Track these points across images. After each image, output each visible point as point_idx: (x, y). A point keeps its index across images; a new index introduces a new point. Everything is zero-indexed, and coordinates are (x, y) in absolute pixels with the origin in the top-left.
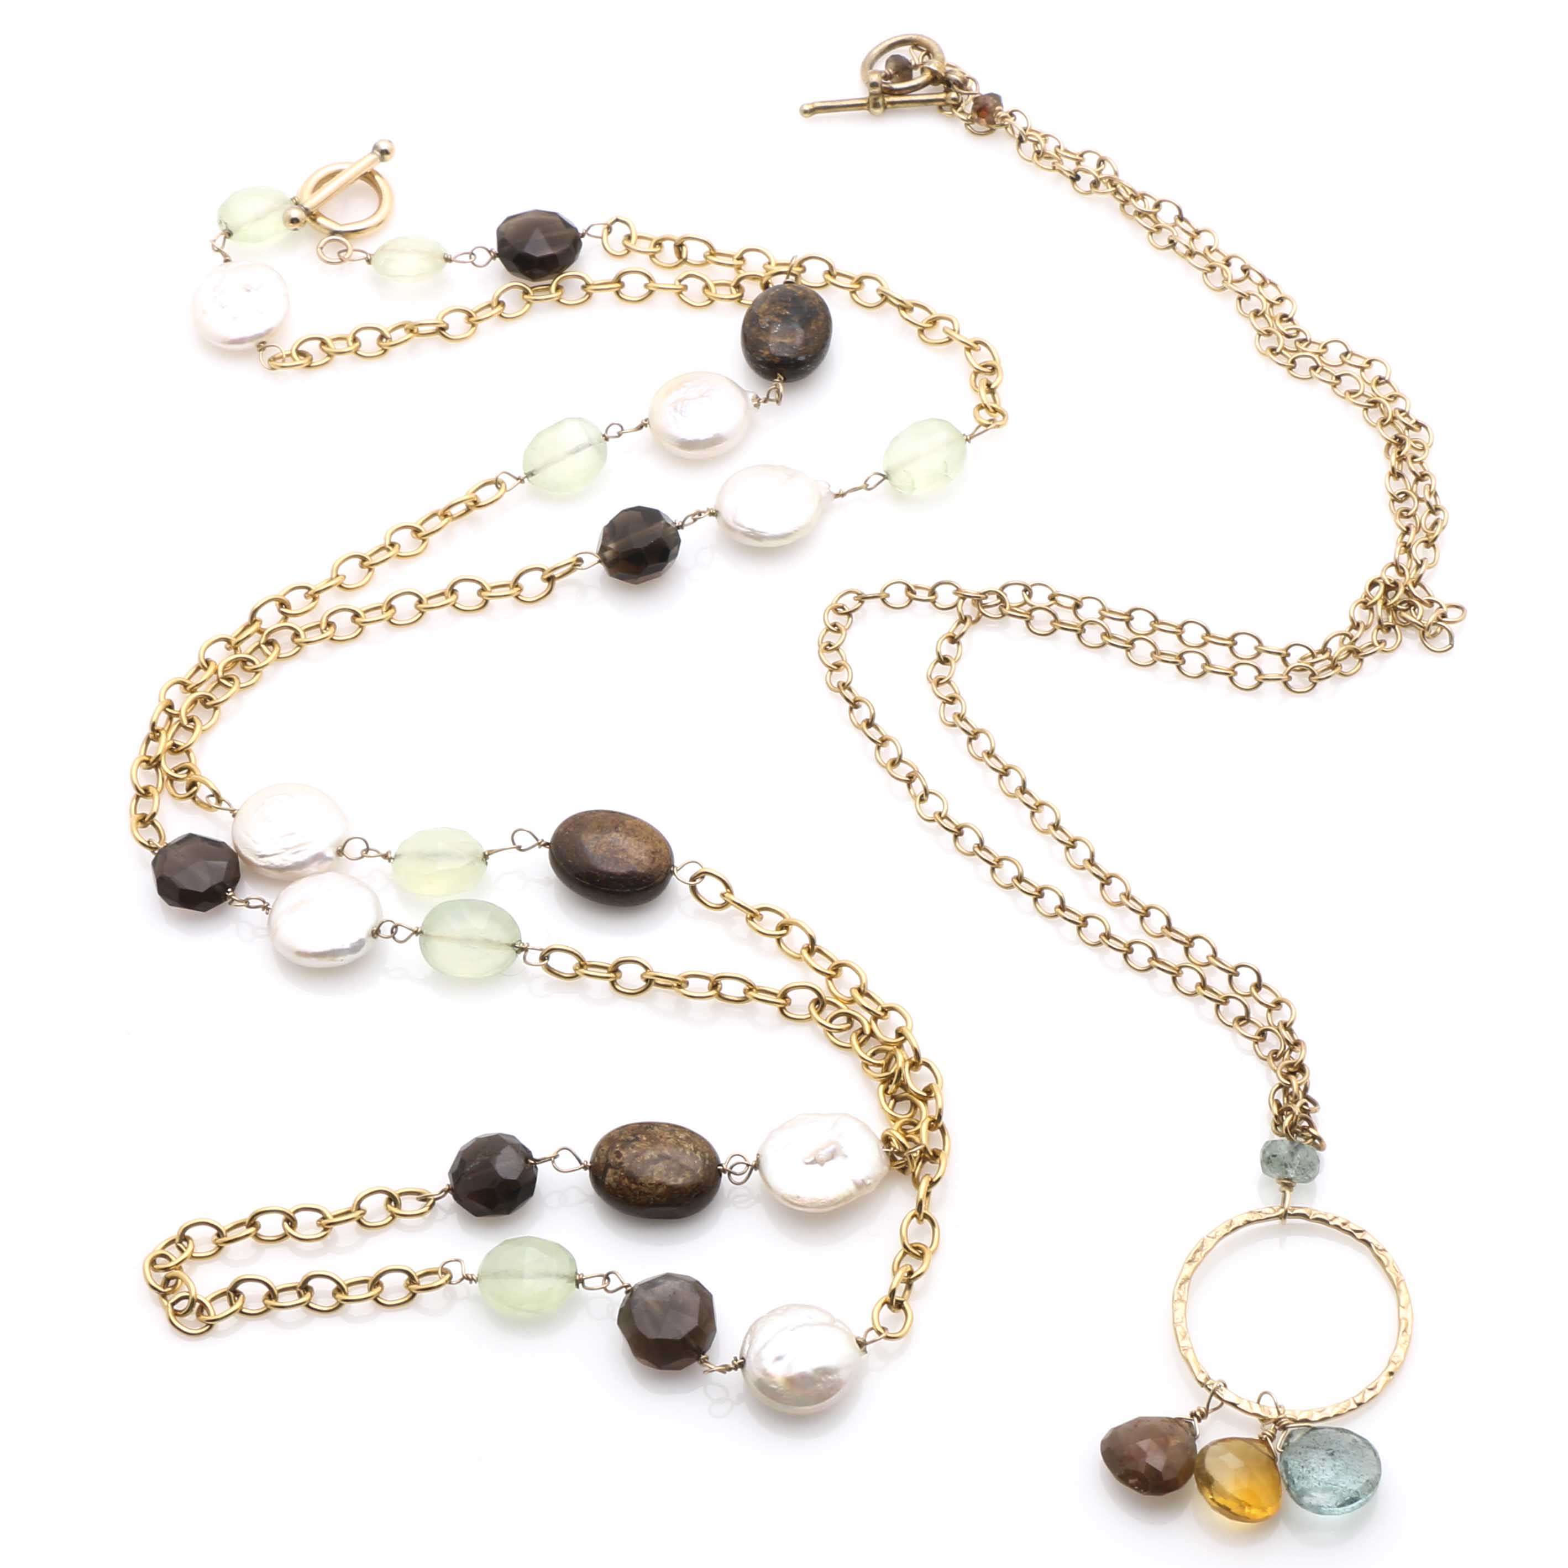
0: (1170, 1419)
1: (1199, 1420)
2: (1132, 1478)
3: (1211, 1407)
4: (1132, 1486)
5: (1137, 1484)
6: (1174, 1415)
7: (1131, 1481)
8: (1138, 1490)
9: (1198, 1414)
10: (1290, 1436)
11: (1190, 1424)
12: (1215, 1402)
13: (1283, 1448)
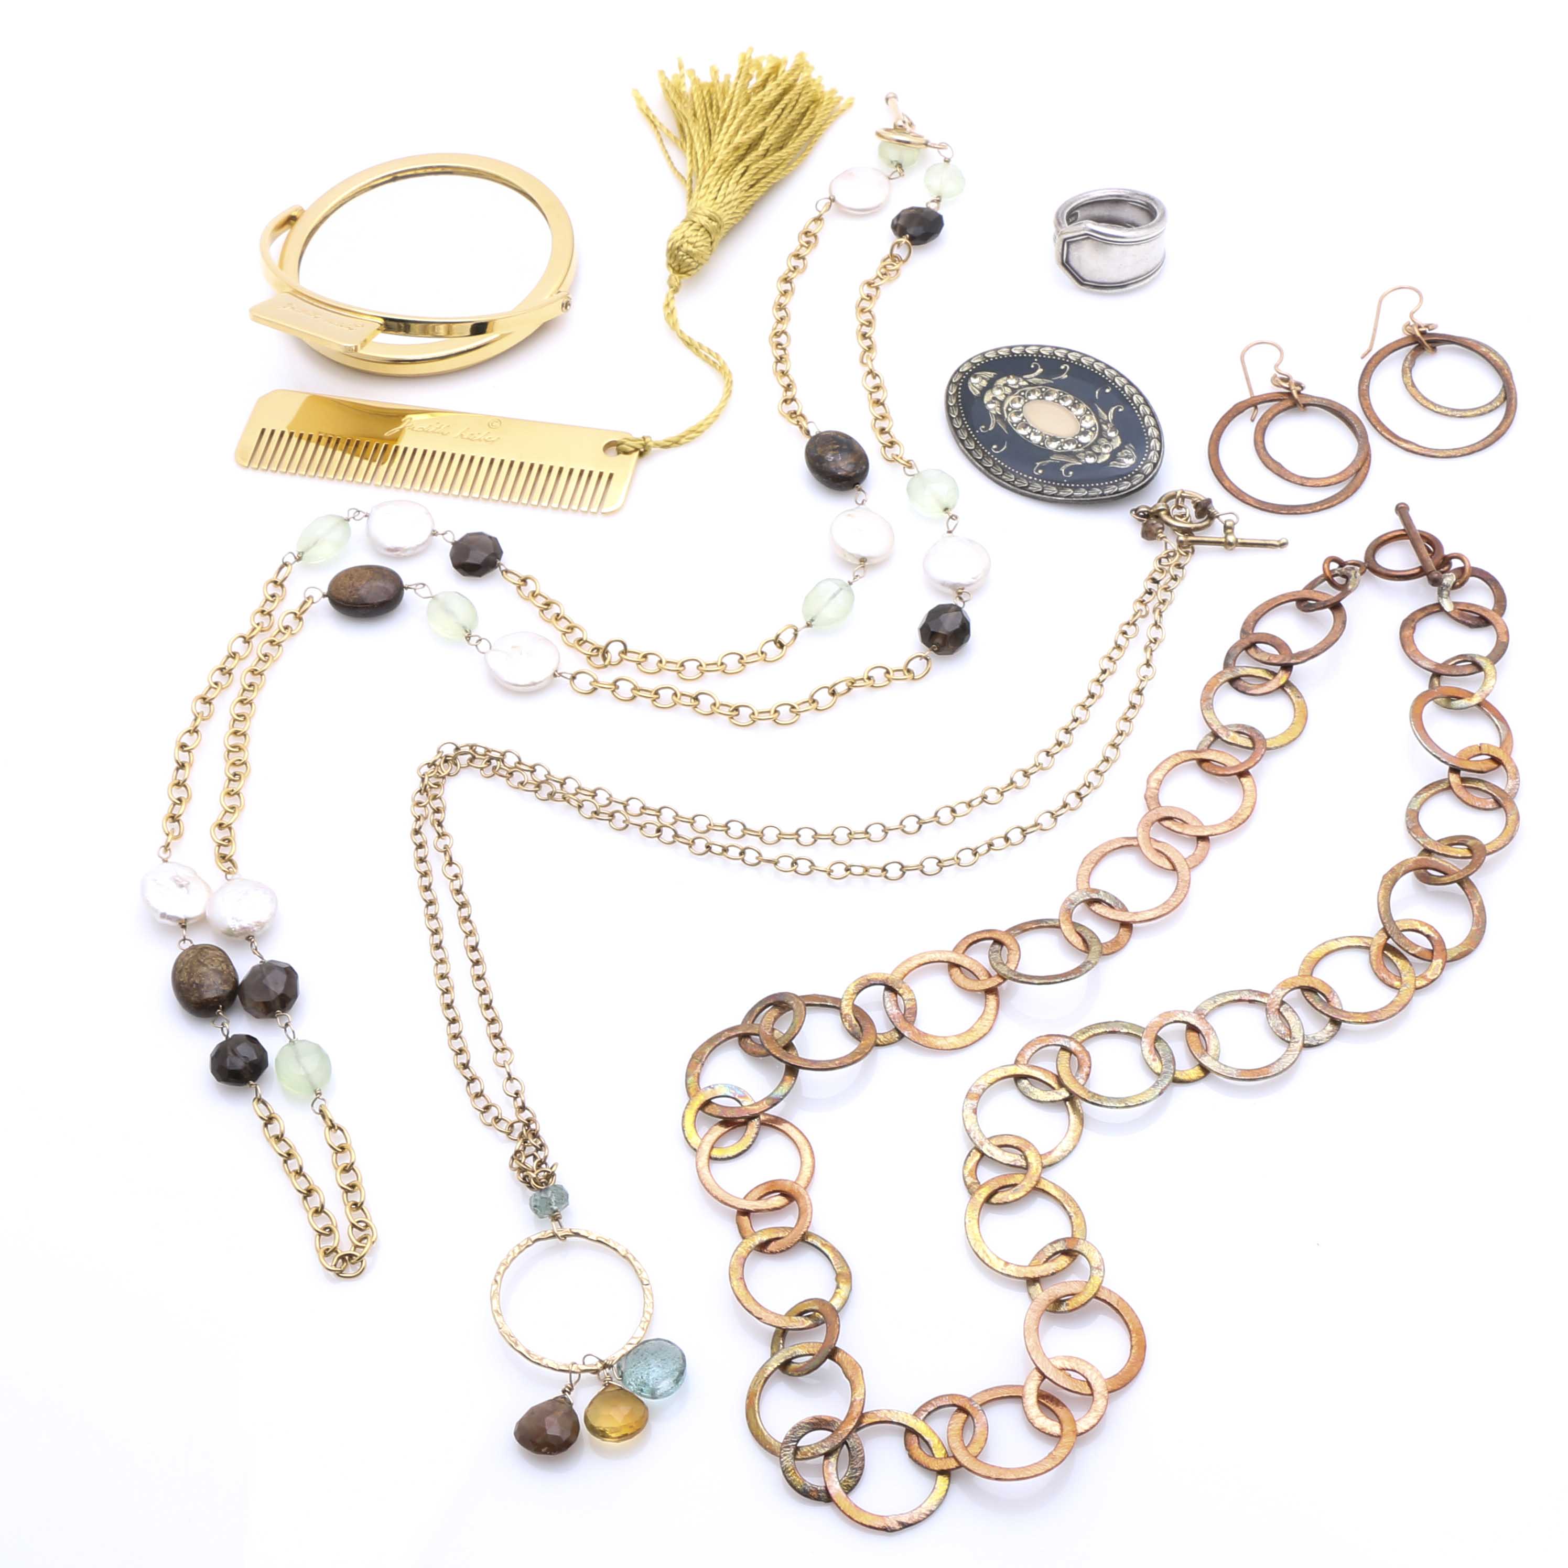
0: (551, 1400)
1: (569, 1393)
2: (543, 1448)
3: (573, 1382)
4: (545, 1453)
5: (547, 1450)
6: (552, 1397)
7: (543, 1450)
8: (550, 1454)
9: (567, 1389)
10: (619, 1367)
11: (565, 1398)
12: (575, 1377)
13: (621, 1377)
